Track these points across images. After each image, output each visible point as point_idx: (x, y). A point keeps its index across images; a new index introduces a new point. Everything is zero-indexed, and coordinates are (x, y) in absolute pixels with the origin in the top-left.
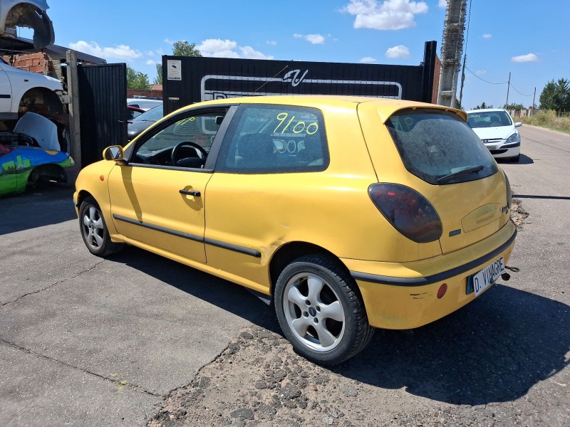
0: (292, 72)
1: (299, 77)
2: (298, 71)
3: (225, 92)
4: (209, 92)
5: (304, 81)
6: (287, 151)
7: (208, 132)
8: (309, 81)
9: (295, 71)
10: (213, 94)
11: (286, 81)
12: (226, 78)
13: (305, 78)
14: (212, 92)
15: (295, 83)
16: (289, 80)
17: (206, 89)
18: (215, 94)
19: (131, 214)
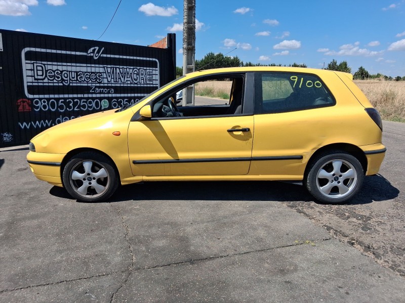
0: (93, 48)
1: (98, 52)
2: (97, 48)
3: (43, 63)
4: (29, 62)
5: (102, 56)
6: (94, 108)
7: (31, 96)
8: (105, 56)
9: (95, 48)
10: (33, 64)
11: (89, 55)
12: (43, 50)
13: (102, 53)
14: (32, 62)
15: (96, 57)
16: (92, 55)
17: (26, 59)
18: (35, 65)
19: (165, 156)
